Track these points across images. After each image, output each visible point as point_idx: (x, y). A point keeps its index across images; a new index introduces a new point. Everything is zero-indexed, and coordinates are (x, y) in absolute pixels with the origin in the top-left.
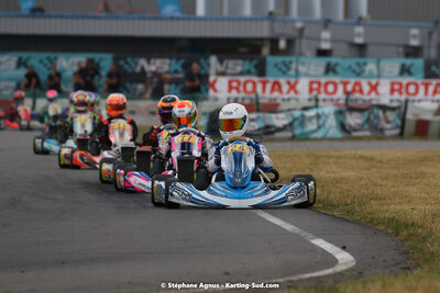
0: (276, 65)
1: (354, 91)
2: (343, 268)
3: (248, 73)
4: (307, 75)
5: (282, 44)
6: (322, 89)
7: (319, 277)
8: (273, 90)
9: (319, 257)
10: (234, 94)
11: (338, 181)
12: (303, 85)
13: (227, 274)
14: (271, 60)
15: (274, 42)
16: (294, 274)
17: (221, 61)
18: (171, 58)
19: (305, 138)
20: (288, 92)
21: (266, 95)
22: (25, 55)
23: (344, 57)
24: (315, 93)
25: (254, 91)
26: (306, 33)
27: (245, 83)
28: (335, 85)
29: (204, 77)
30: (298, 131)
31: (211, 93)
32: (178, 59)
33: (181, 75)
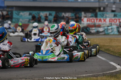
0: (100, 14)
2: (119, 70)
3: (92, 17)
4: (109, 17)
5: (102, 9)
6: (113, 21)
7: (112, 72)
8: (99, 21)
9: (112, 67)
10: (89, 22)
11: (117, 46)
12: (108, 20)
13: (86, 71)
14: (99, 13)
15: (100, 8)
16: (105, 72)
17: (85, 13)
18: (71, 12)
19: (108, 34)
20: (104, 22)
21: (97, 23)
22: (31, 12)
23: (119, 12)
24: (111, 22)
25: (94, 22)
26: (109, 6)
27: (92, 20)
28: (117, 20)
29: (81, 18)
30: (106, 32)
31: (82, 22)
32: (73, 13)
33: (74, 17)
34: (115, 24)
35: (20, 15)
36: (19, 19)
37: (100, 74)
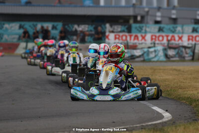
0: (136, 28)
1: (171, 40)
2: (167, 120)
3: (123, 31)
4: (150, 32)
5: (139, 18)
6: (157, 39)
7: (155, 124)
8: (134, 39)
9: (155, 115)
10: (117, 41)
11: (165, 80)
12: (148, 37)
13: (114, 122)
14: (134, 26)
15: (135, 17)
16: (144, 122)
17: (111, 26)
18: (88, 24)
19: (149, 61)
20: (142, 40)
21: (132, 41)
22: (23, 23)
23: (167, 24)
24: (154, 40)
25: (126, 39)
26: (150, 13)
27: (122, 36)
28: (163, 37)
29: (103, 33)
30: (146, 58)
31: (107, 40)
32: (92, 25)
33: (93, 33)
34: (161, 44)
35: (4, 29)
36: (3, 35)
37: (136, 127)
